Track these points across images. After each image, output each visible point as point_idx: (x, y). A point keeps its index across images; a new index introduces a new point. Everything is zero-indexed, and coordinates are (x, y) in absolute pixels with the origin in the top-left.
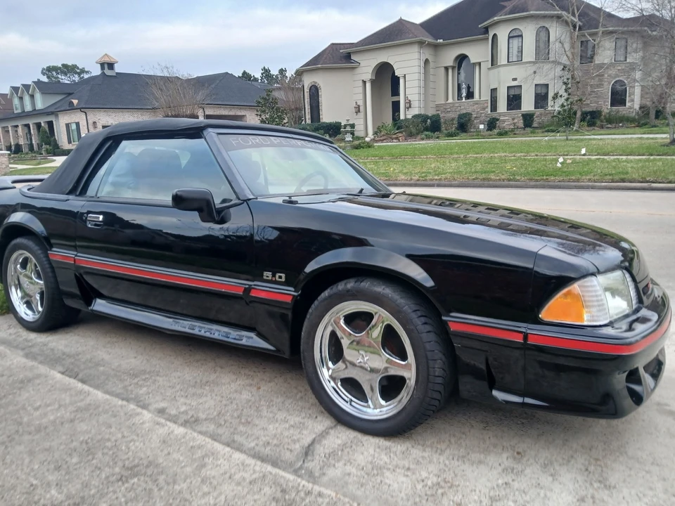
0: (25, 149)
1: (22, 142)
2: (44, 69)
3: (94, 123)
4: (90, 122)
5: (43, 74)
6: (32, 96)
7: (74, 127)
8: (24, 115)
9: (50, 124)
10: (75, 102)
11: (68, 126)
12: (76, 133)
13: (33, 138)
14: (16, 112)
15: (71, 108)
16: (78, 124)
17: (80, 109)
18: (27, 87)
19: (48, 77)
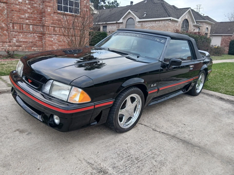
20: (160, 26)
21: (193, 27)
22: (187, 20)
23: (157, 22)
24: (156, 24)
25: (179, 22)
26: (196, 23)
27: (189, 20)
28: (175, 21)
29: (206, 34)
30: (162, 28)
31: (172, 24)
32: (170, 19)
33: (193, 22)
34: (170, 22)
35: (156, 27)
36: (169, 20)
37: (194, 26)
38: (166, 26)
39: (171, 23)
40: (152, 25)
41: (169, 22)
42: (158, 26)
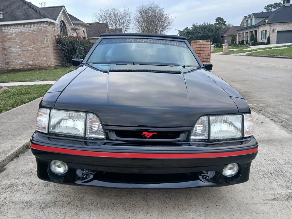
0: (245, 43)
1: (245, 39)
2: (266, 6)
3: (273, 30)
4: (272, 30)
5: (265, 8)
6: (251, 20)
7: (264, 32)
8: (248, 28)
9: (256, 31)
10: (267, 21)
11: (262, 32)
12: (264, 35)
13: (249, 38)
14: (244, 27)
15: (264, 24)
16: (266, 31)
17: (268, 24)
18: (250, 16)
19: (267, 10)
20: (34, 31)
21: (71, 31)
22: (62, 21)
23: (26, 26)
24: (25, 29)
25: (56, 25)
26: (73, 26)
27: (65, 22)
28: (52, 24)
29: (84, 38)
30: (38, 34)
31: (50, 28)
32: (47, 21)
33: (70, 24)
34: (47, 25)
35: (27, 32)
36: (46, 23)
37: (72, 29)
38: (42, 30)
39: (48, 27)
40: (19, 31)
41: (45, 25)
42: (29, 31)
